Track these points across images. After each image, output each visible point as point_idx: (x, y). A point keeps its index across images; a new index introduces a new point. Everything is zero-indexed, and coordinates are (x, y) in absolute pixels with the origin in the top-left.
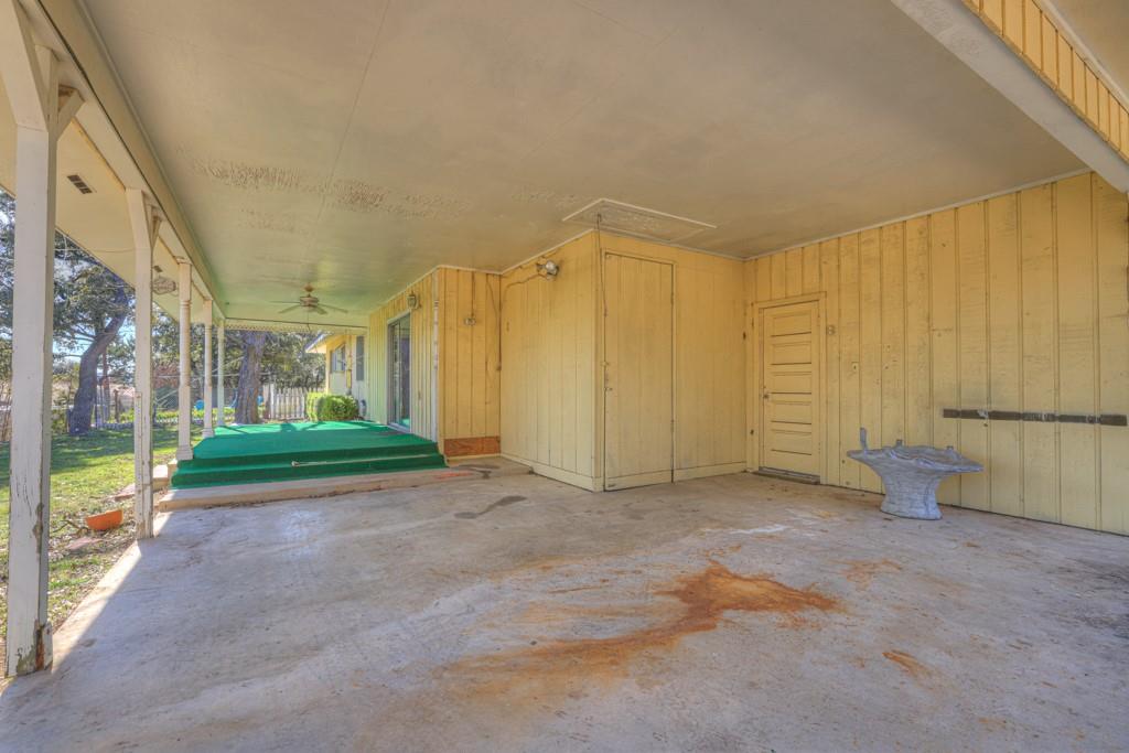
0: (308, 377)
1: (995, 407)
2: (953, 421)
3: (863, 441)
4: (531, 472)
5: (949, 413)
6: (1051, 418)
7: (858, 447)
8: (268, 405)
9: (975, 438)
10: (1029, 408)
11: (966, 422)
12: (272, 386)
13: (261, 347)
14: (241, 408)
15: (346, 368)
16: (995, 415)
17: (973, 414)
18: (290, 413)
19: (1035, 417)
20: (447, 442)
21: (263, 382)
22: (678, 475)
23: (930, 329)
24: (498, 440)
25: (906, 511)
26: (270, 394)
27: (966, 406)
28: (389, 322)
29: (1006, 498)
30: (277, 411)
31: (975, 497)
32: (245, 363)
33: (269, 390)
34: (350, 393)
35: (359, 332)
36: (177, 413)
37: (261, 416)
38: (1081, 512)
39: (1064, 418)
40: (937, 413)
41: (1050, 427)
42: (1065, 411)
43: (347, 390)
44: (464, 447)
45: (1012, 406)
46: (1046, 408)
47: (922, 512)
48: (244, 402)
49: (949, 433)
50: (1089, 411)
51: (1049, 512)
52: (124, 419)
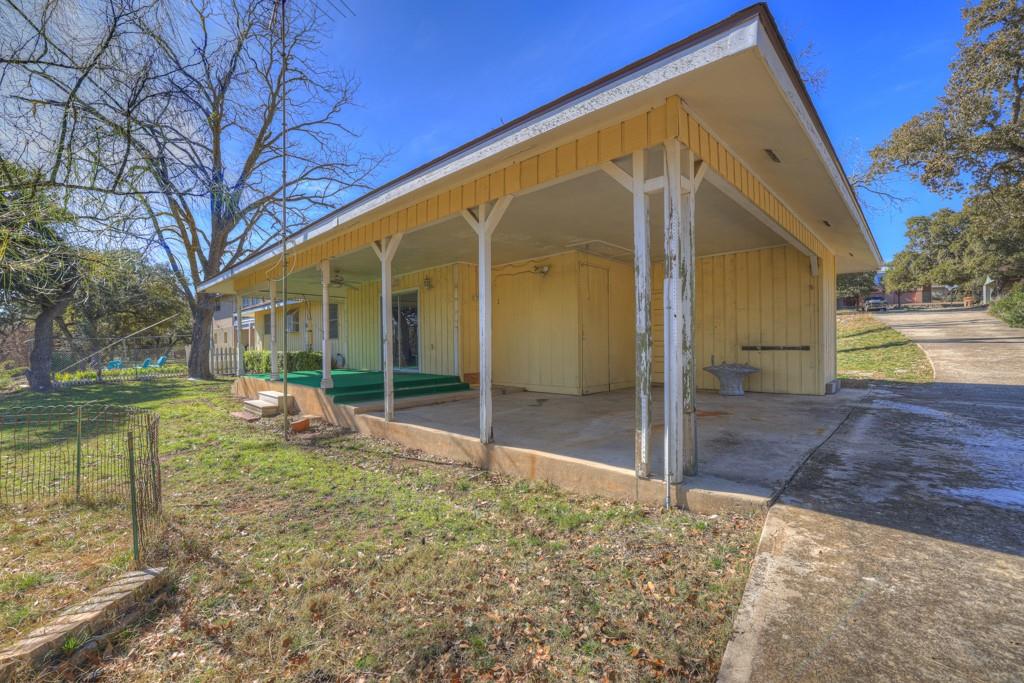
1: (764, 345)
2: (746, 352)
3: (713, 361)
4: (525, 391)
5: (744, 348)
6: (785, 348)
7: (710, 365)
9: (755, 359)
10: (776, 345)
11: (752, 352)
16: (764, 348)
17: (754, 348)
19: (778, 348)
20: (466, 375)
22: (612, 387)
23: (736, 308)
25: (730, 392)
27: (752, 345)
29: (768, 386)
31: (756, 387)
38: (794, 389)
39: (789, 348)
40: (739, 350)
41: (784, 352)
42: (790, 345)
45: (770, 344)
46: (783, 344)
47: (737, 392)
49: (744, 357)
50: (797, 345)
51: (784, 389)
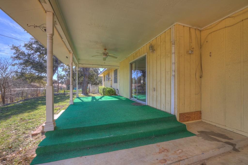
0: (96, 82)
8: (89, 89)
12: (90, 84)
13: (88, 74)
14: (83, 90)
15: (110, 80)
18: (95, 91)
20: (181, 115)
21: (88, 83)
24: (200, 112)
26: (90, 86)
28: (130, 62)
30: (92, 91)
32: (84, 79)
33: (89, 85)
34: (111, 87)
35: (116, 68)
36: (70, 91)
37: (88, 92)
43: (110, 86)
44: (187, 117)
48: (84, 89)
52: (59, 92)
